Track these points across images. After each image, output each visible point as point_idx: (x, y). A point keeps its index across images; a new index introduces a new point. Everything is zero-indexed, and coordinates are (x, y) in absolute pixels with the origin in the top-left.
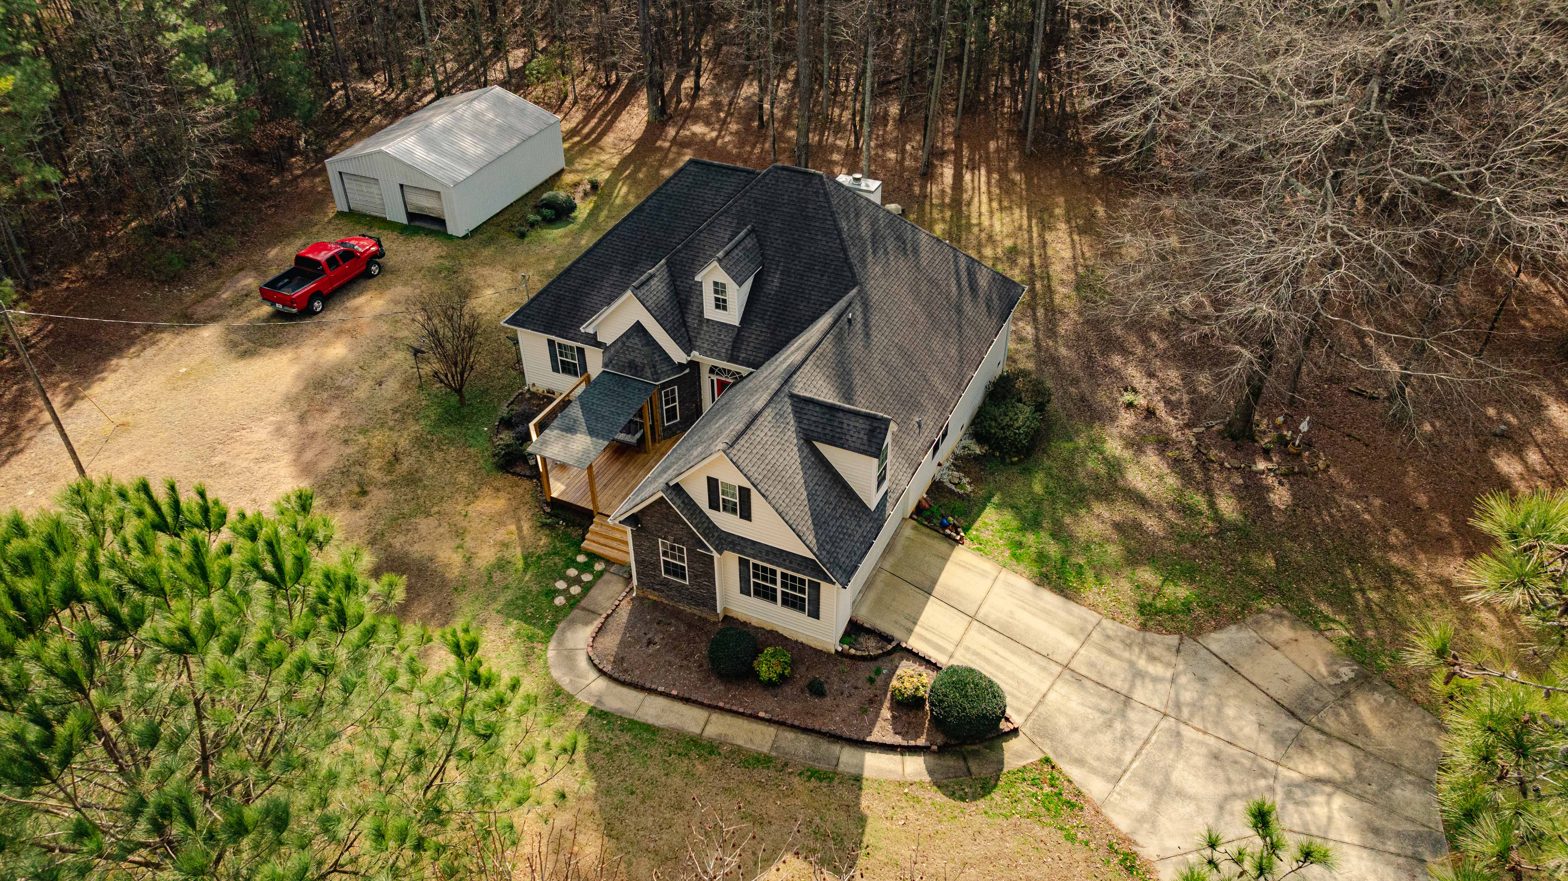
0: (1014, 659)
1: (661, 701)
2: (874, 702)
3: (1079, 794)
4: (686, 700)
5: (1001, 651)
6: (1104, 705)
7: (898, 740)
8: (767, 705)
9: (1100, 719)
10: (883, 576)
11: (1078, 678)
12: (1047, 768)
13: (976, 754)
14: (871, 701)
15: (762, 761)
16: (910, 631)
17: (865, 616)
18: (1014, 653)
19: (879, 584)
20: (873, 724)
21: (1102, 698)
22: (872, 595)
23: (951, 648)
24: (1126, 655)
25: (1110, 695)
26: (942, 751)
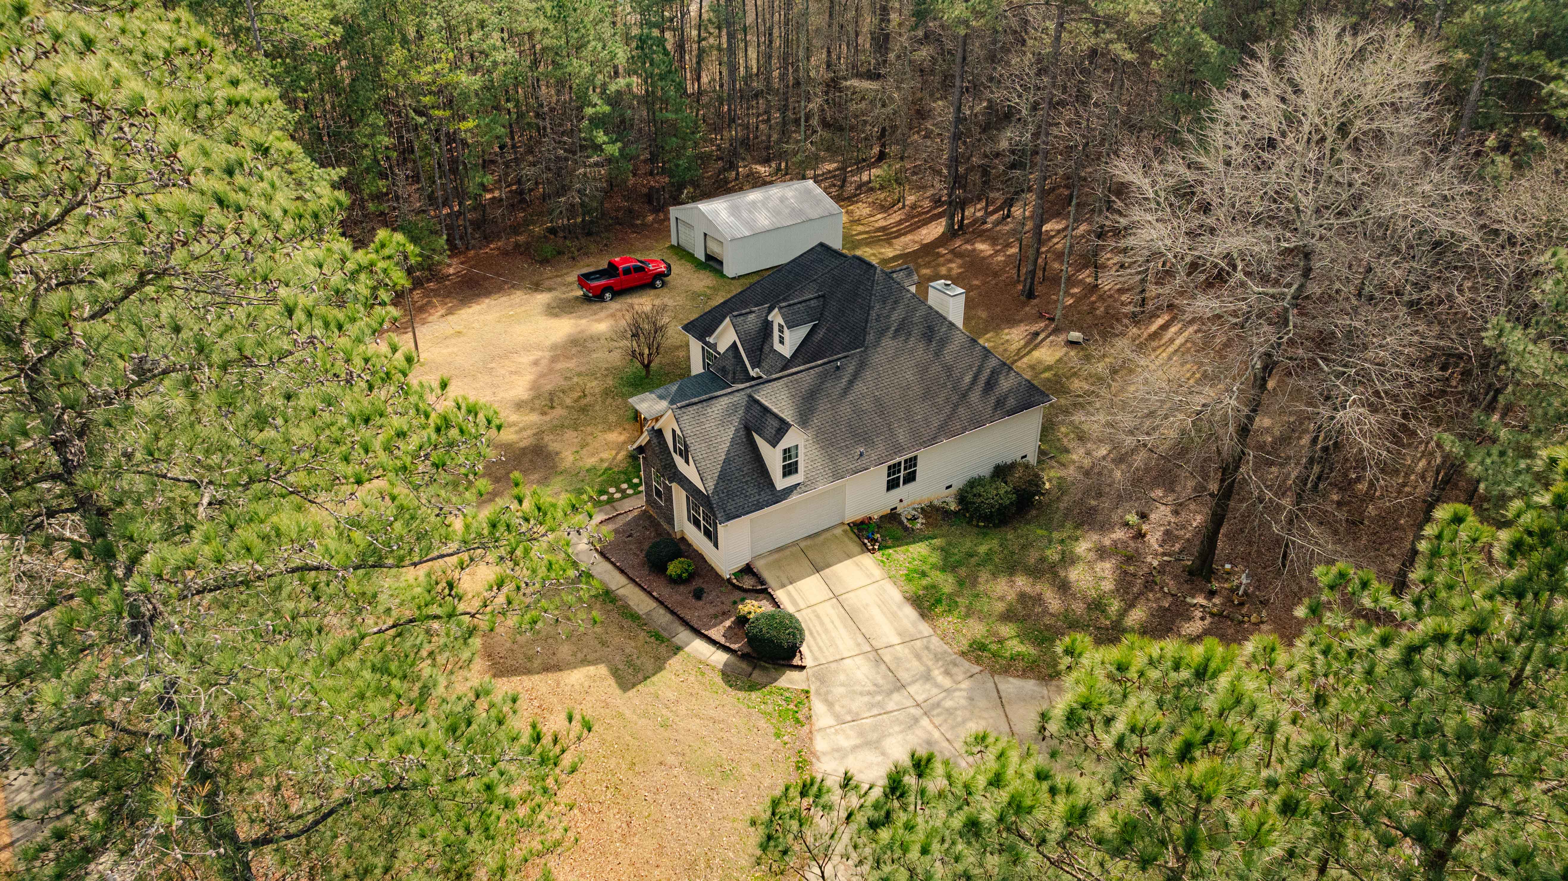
0: (843, 632)
1: (609, 566)
2: (725, 614)
3: (809, 718)
4: (622, 571)
5: (837, 623)
6: (881, 681)
7: (722, 641)
8: (663, 590)
9: (870, 687)
10: (795, 549)
11: (879, 660)
12: (803, 696)
13: (764, 669)
14: (724, 613)
15: (635, 617)
16: (783, 586)
17: (760, 566)
18: (845, 627)
19: (787, 552)
20: (715, 626)
21: (885, 677)
22: (776, 556)
23: (802, 605)
24: (930, 663)
25: (892, 679)
26: (744, 657)
